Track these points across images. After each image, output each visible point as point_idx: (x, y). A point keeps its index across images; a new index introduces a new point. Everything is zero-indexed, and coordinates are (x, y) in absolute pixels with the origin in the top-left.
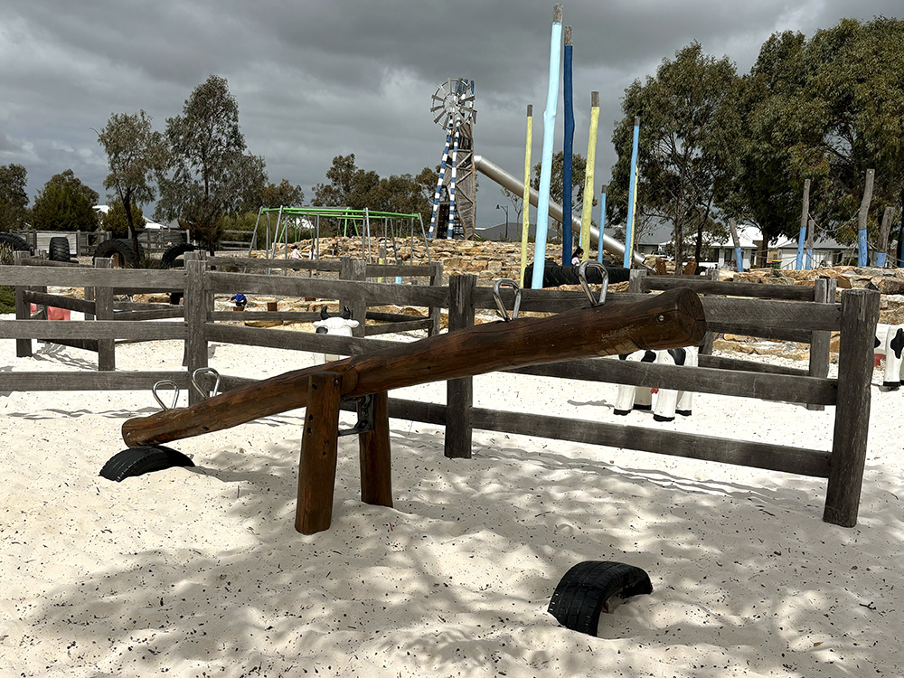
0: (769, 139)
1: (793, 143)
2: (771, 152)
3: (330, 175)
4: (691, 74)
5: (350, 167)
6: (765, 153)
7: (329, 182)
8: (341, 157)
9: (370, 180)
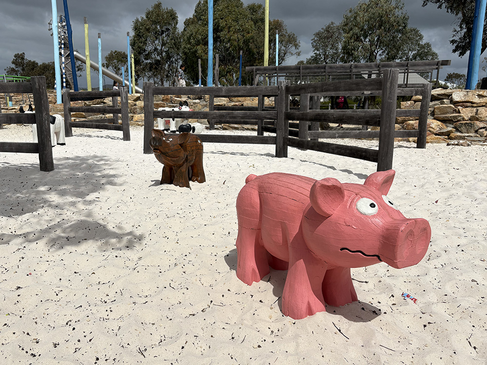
0: (190, 43)
1: (199, 45)
2: (191, 49)
3: (13, 63)
4: (158, 15)
5: (23, 59)
6: (189, 49)
7: (13, 66)
8: (18, 54)
9: (33, 65)
